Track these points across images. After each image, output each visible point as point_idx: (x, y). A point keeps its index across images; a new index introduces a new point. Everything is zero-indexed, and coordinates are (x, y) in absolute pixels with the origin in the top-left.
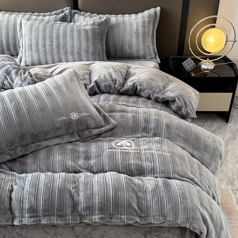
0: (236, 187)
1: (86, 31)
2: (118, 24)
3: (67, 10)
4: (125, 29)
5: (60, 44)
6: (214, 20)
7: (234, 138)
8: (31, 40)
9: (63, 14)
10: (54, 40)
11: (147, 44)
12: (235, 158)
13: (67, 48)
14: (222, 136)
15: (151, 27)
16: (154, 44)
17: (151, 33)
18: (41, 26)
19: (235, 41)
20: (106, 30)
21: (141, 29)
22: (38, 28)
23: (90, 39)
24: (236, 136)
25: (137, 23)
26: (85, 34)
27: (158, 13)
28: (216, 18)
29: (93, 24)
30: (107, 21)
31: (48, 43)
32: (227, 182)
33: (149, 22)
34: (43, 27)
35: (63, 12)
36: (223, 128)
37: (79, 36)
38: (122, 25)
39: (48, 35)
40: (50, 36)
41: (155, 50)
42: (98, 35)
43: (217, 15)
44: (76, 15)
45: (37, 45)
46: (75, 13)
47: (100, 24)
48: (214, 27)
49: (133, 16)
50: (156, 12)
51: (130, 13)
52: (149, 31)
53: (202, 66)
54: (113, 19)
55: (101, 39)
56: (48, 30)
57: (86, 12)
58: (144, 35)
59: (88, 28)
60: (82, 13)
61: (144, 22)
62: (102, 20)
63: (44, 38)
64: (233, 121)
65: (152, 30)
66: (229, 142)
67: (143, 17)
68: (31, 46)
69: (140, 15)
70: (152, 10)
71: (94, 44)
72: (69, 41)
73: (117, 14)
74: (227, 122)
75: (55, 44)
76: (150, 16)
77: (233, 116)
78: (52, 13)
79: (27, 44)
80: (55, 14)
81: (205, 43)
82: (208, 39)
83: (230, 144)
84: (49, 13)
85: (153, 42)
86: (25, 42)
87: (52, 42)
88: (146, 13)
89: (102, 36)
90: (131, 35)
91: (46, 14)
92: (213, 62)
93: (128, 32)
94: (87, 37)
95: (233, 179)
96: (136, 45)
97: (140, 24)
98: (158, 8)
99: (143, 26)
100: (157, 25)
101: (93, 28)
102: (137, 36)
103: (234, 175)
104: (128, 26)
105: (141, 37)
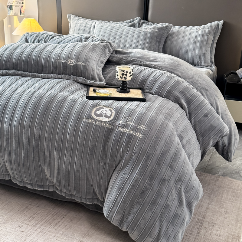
1: (146, 33)
2: (178, 33)
3: (137, 20)
4: (184, 37)
5: (121, 42)
9: (133, 23)
10: (117, 38)
11: (204, 52)
13: (126, 46)
15: (211, 37)
16: (212, 54)
17: (210, 43)
18: (109, 27)
20: (165, 35)
21: (199, 37)
22: (107, 28)
23: (148, 39)
25: (197, 32)
26: (144, 34)
27: (221, 25)
29: (154, 28)
30: (168, 28)
33: (209, 33)
34: (111, 28)
35: (133, 21)
37: (139, 36)
38: (182, 34)
40: (114, 35)
41: (212, 59)
44: (144, 25)
46: (143, 23)
47: (161, 29)
50: (218, 25)
51: (193, 26)
54: (175, 29)
58: (202, 43)
59: (149, 30)
61: (204, 32)
62: (163, 26)
63: (109, 36)
65: (212, 41)
67: (204, 28)
70: (215, 23)
71: (150, 44)
73: (181, 26)
76: (211, 27)
78: (124, 22)
80: (127, 23)
84: (122, 22)
85: (211, 52)
89: (161, 39)
90: (189, 41)
91: (119, 22)
93: (187, 39)
96: (192, 51)
97: (200, 33)
98: (222, 22)
99: (203, 35)
100: (218, 36)
101: (153, 31)
102: (195, 43)
104: (188, 35)
105: (198, 45)
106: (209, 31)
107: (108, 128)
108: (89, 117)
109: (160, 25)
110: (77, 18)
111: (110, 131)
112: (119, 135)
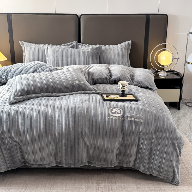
0: (188, 135)
1: (88, 52)
2: (106, 50)
3: (75, 43)
4: (110, 53)
5: (72, 60)
6: (165, 46)
7: (185, 116)
8: (54, 57)
9: (72, 45)
10: (68, 57)
11: (125, 61)
12: (186, 124)
13: (77, 62)
14: (177, 115)
15: (127, 52)
16: (128, 62)
17: (126, 55)
18: (60, 50)
19: (178, 59)
20: (100, 52)
21: (120, 53)
22: (58, 51)
23: (90, 57)
24: (186, 115)
25: (118, 49)
26: (87, 53)
27: (130, 44)
28: (166, 44)
29: (92, 49)
30: (100, 48)
31: (65, 59)
32: (182, 133)
33: (125, 49)
34: (62, 50)
35: (72, 44)
36: (177, 112)
37: (84, 55)
38: (108, 51)
39: (65, 54)
40: (66, 55)
41: (129, 65)
42: (95, 55)
43: (166, 43)
44: (80, 46)
45: (58, 60)
46: (79, 44)
47: (96, 49)
48: (165, 50)
49: (115, 46)
50: (129, 43)
51: (113, 45)
52: (125, 54)
53: (159, 74)
54: (103, 47)
55: (97, 57)
56: (64, 52)
57: (86, 44)
58: (122, 56)
59: (89, 50)
60: (83, 45)
61: (122, 48)
62: (97, 47)
63: (62, 56)
64: (182, 109)
65: (127, 53)
66: (181, 118)
67: (121, 46)
68: (54, 61)
69: (119, 45)
70: (127, 43)
71: (93, 59)
72: (77, 57)
73: (105, 45)
74: (179, 109)
75: (69, 59)
76: (125, 45)
77: (183, 107)
78: (65, 45)
79: (51, 60)
80: (67, 45)
81: (160, 60)
82: (161, 58)
83: (182, 118)
84: (63, 45)
85: (128, 61)
86: (50, 59)
87: (67, 58)
88: (123, 44)
89: (97, 55)
90: (114, 55)
91: (61, 45)
92: (166, 72)
93: (112, 54)
94: (88, 55)
95: (186, 132)
96: (118, 61)
97: (120, 50)
98: (130, 42)
99: (122, 51)
100: (129, 51)
101: (92, 51)
102: (118, 56)
103: (186, 130)
104: (112, 51)
105: (120, 57)
106: (125, 48)
107: (122, 120)
108: (109, 115)
109: (94, 46)
110: (30, 44)
111: (123, 122)
112: (130, 123)
